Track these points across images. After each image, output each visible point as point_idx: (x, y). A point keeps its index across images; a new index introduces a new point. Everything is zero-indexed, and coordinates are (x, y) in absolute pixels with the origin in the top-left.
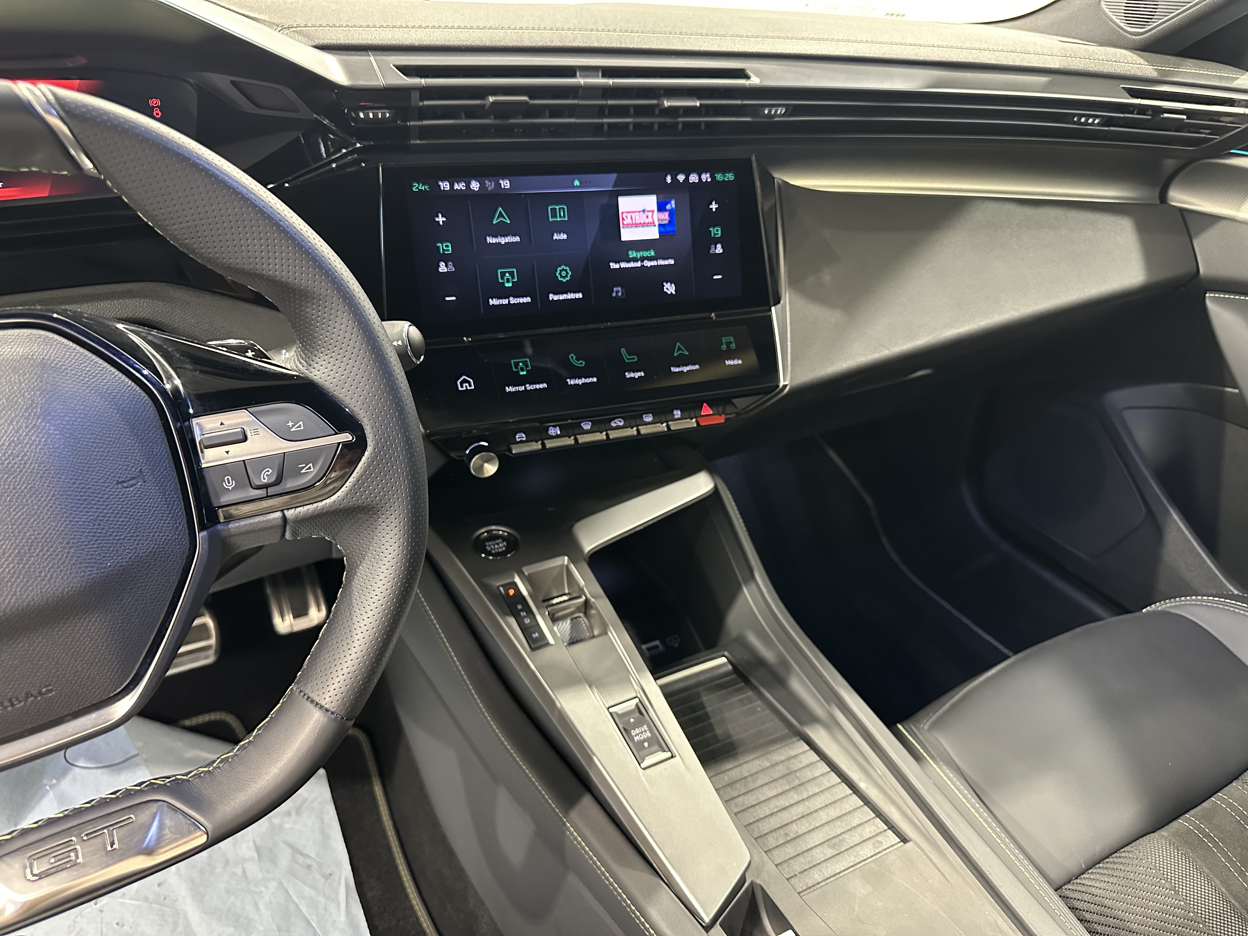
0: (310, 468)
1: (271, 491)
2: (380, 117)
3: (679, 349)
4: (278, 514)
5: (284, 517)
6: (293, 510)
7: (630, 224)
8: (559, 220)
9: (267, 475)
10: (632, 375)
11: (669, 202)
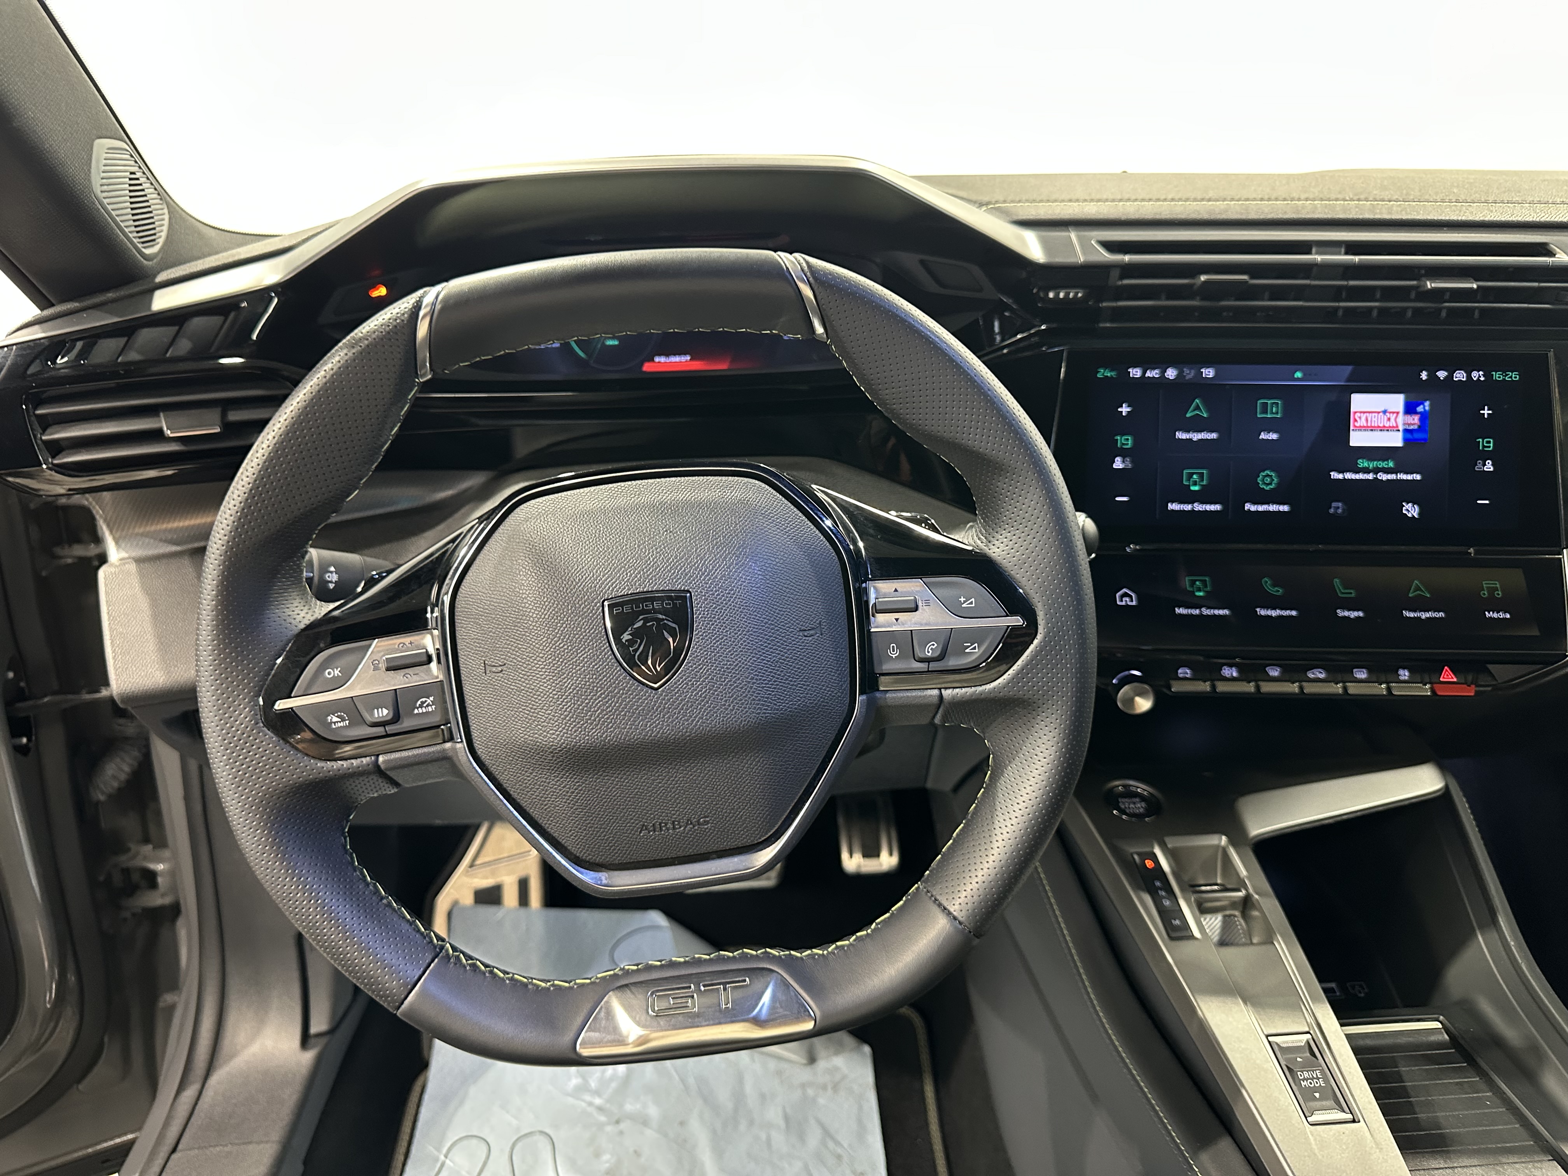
0: (975, 648)
1: (934, 666)
2: (1072, 297)
3: (1418, 588)
4: (935, 692)
5: (941, 695)
6: (951, 690)
7: (1364, 427)
8: (1269, 416)
9: (932, 649)
10: (1346, 613)
11: (1422, 403)
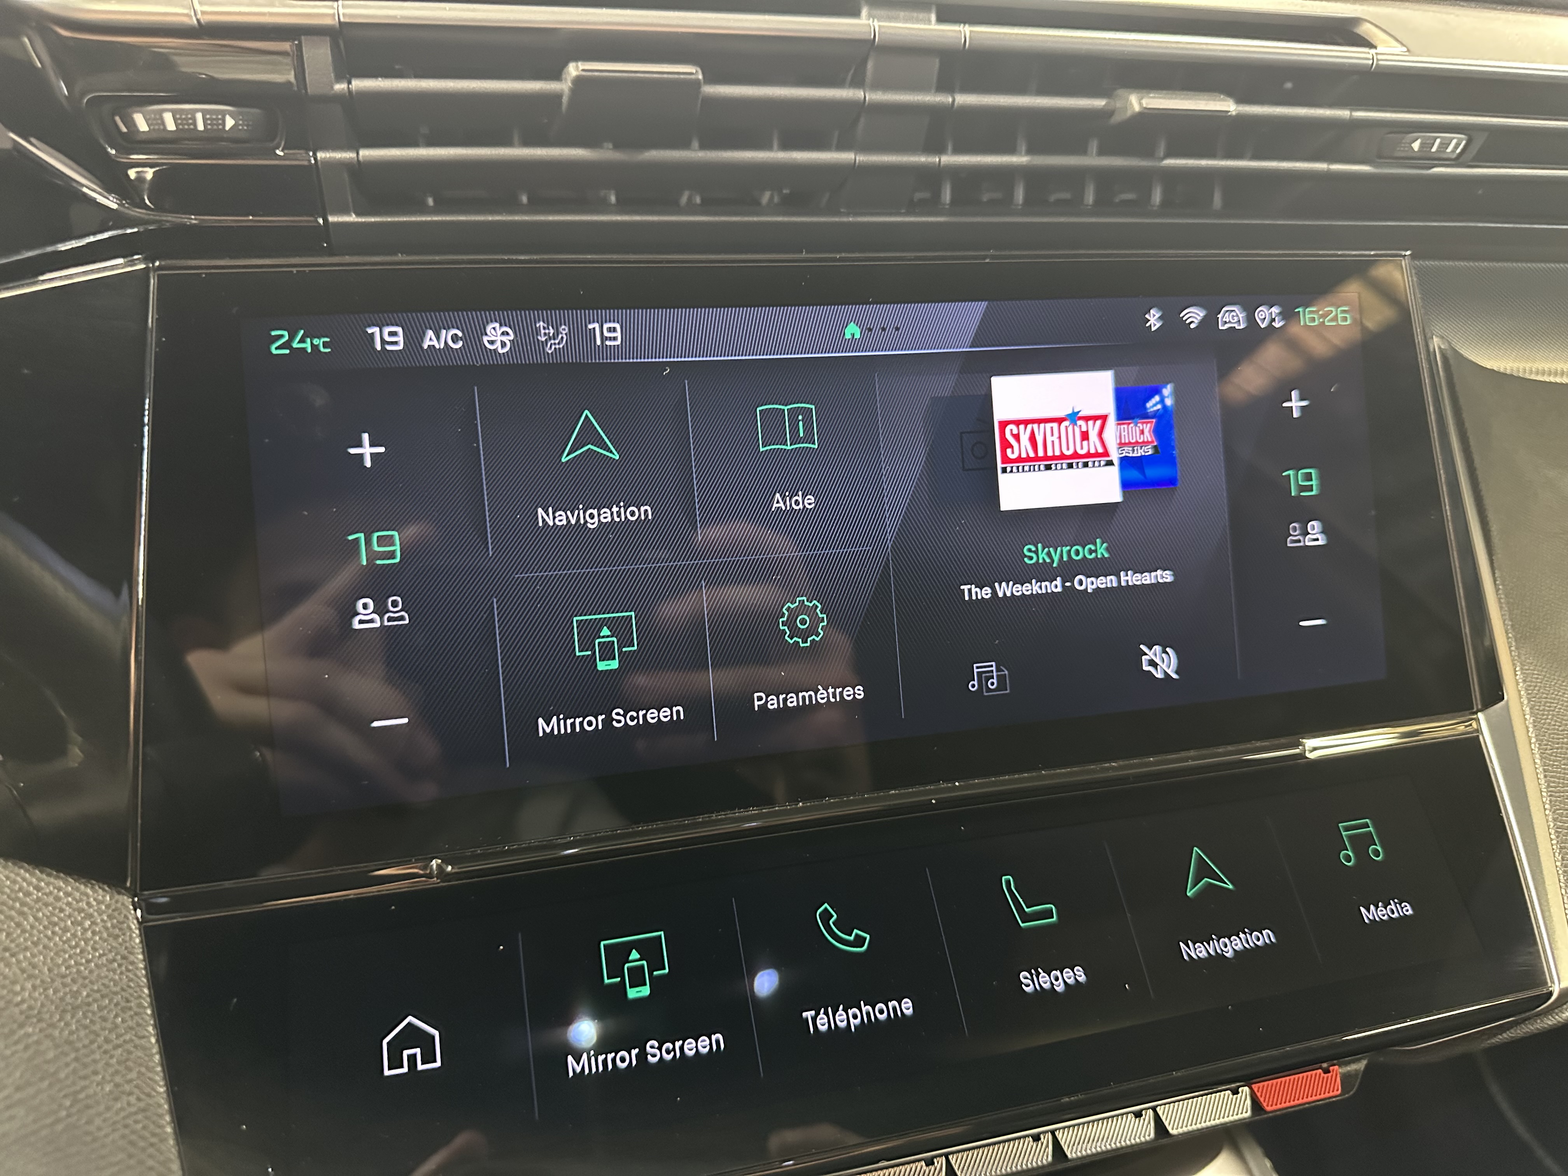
2: (201, 127)
3: (1204, 871)
7: (1028, 459)
8: (789, 448)
10: (1045, 981)
11: (1156, 391)
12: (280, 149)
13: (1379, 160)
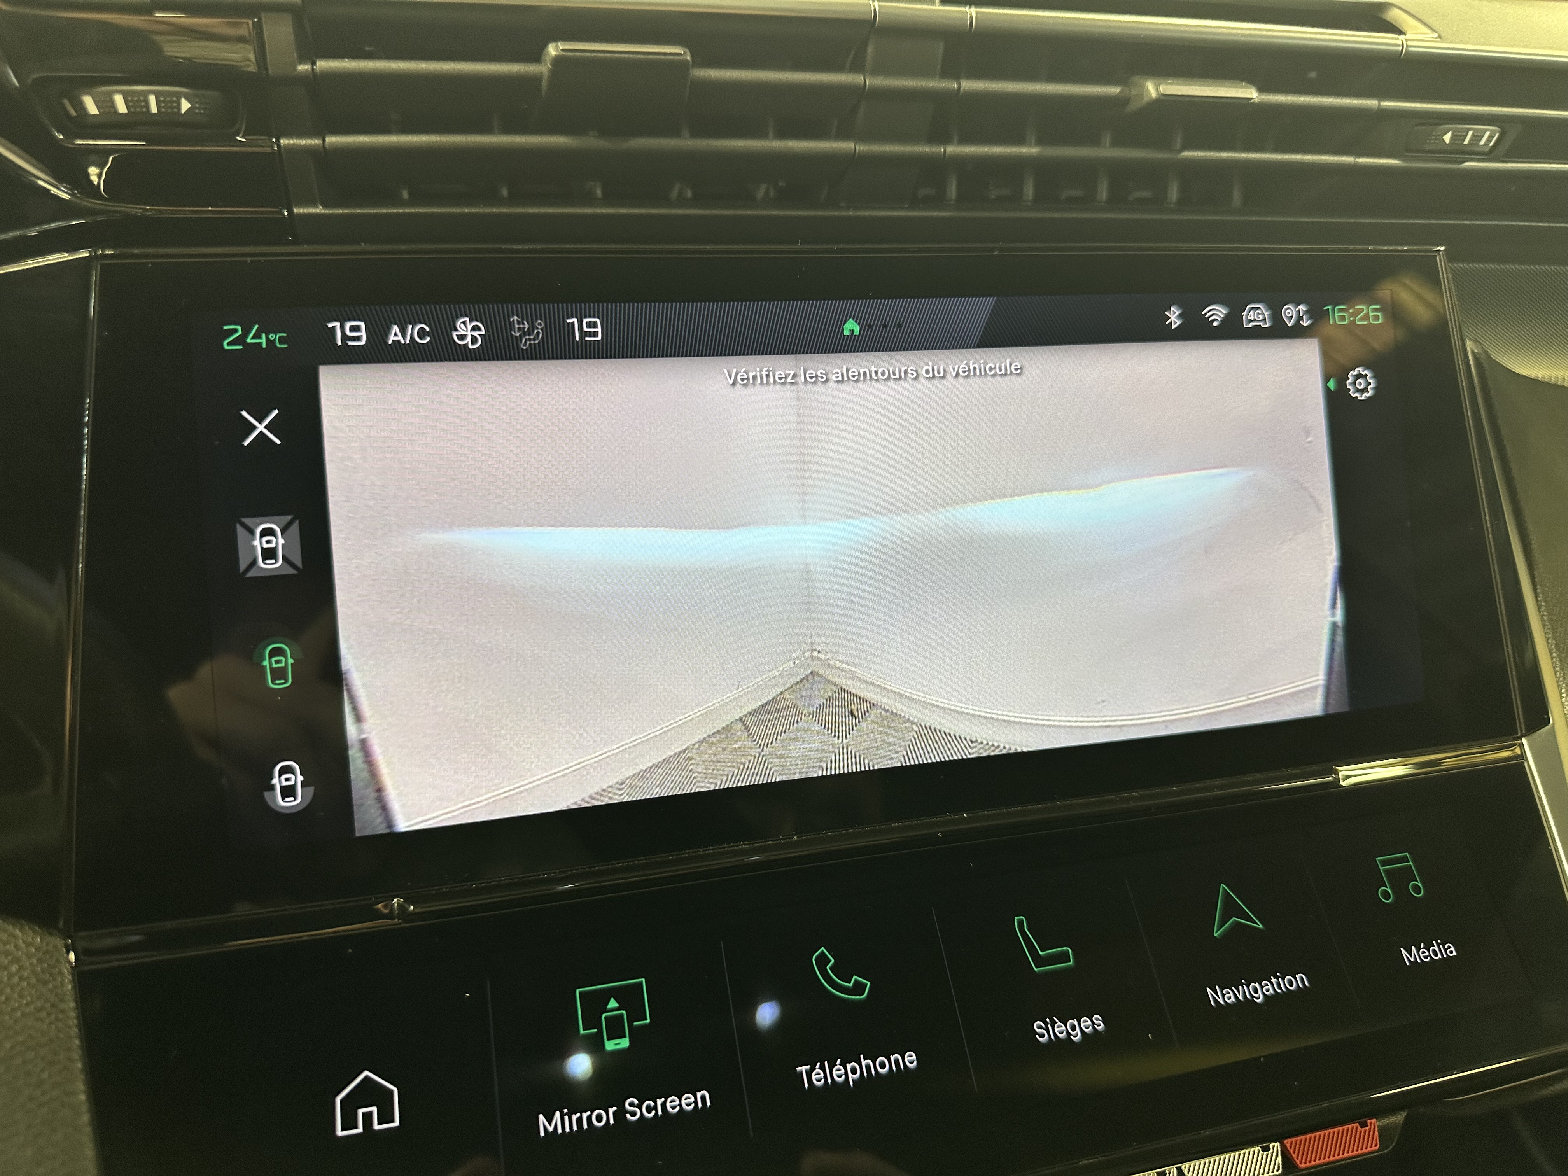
2: (154, 109)
3: (1231, 909)
10: (1060, 1029)
12: (241, 135)
13: (1407, 154)
